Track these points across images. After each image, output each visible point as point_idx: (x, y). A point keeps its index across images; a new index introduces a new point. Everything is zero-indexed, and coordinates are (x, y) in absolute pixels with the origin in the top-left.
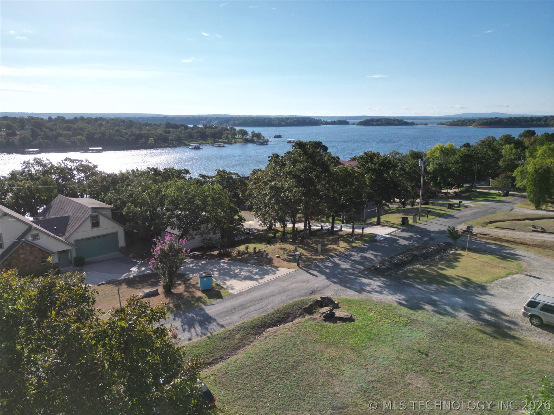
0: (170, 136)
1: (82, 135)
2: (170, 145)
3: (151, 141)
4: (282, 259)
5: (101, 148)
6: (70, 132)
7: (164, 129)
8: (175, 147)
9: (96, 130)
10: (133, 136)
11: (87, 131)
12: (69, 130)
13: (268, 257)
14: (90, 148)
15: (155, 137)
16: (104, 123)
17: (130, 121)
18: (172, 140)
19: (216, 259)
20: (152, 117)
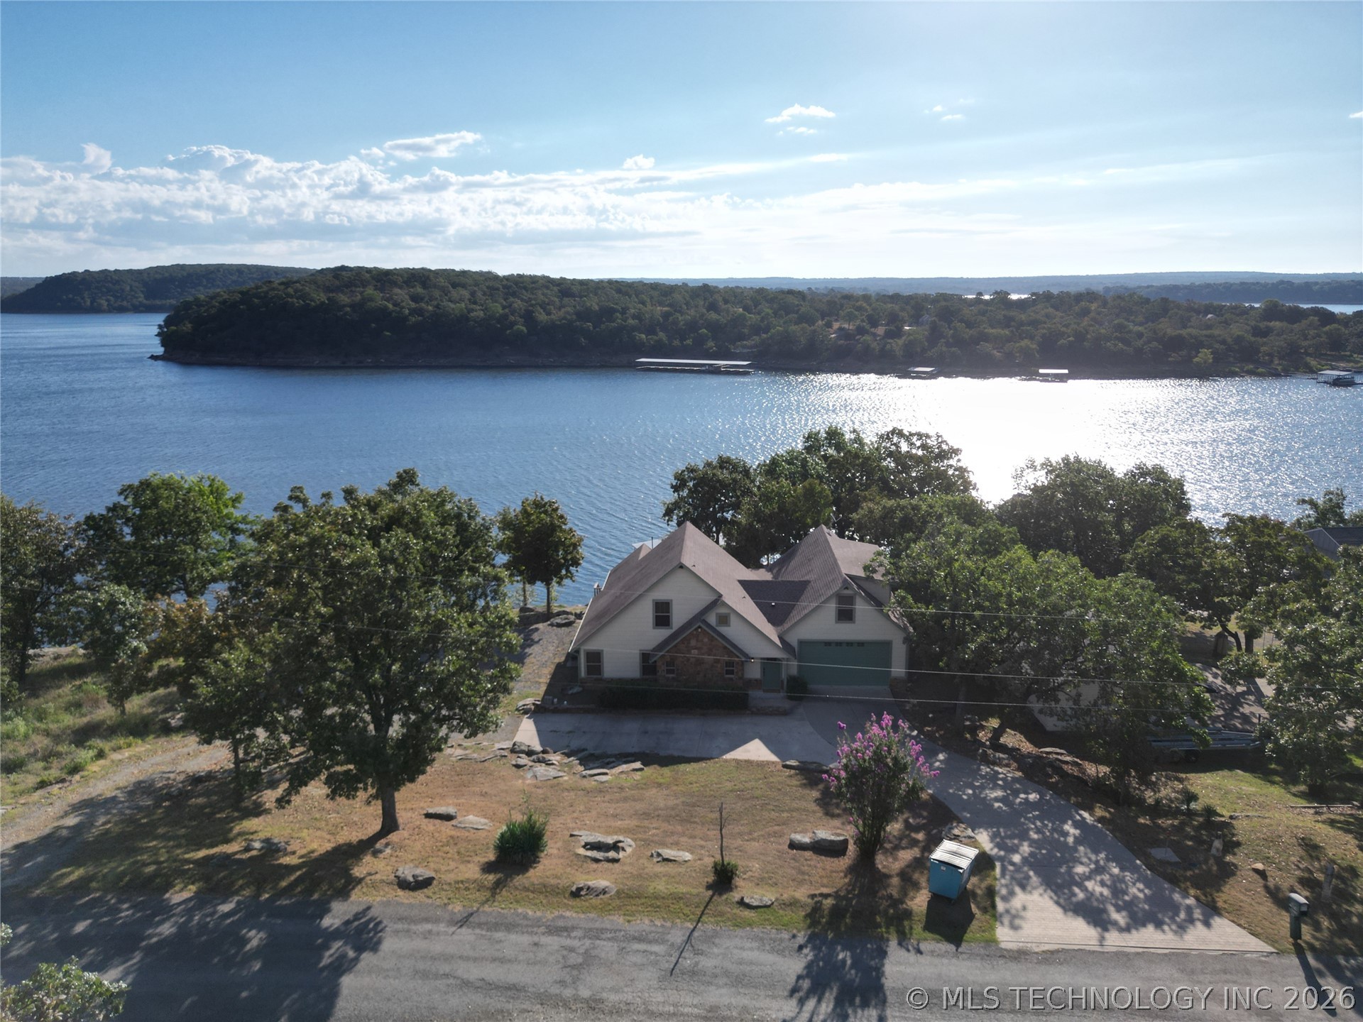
0: (1264, 344)
1: (1032, 338)
2: (1260, 370)
3: (1205, 355)
4: (1266, 887)
5: (1066, 371)
6: (1007, 332)
7: (1253, 323)
8: (1276, 375)
9: (1067, 326)
10: (1155, 344)
11: (1044, 328)
12: (1008, 326)
13: (1228, 858)
14: (1041, 371)
15: (1217, 346)
16: (1094, 306)
17: (1165, 300)
18: (1271, 355)
19: (1073, 800)
20: (1242, 283)
